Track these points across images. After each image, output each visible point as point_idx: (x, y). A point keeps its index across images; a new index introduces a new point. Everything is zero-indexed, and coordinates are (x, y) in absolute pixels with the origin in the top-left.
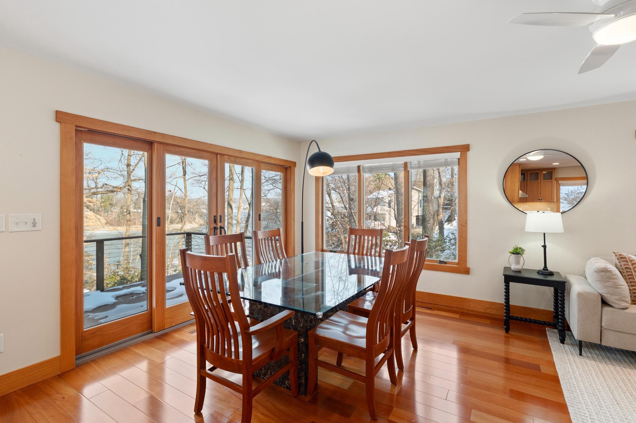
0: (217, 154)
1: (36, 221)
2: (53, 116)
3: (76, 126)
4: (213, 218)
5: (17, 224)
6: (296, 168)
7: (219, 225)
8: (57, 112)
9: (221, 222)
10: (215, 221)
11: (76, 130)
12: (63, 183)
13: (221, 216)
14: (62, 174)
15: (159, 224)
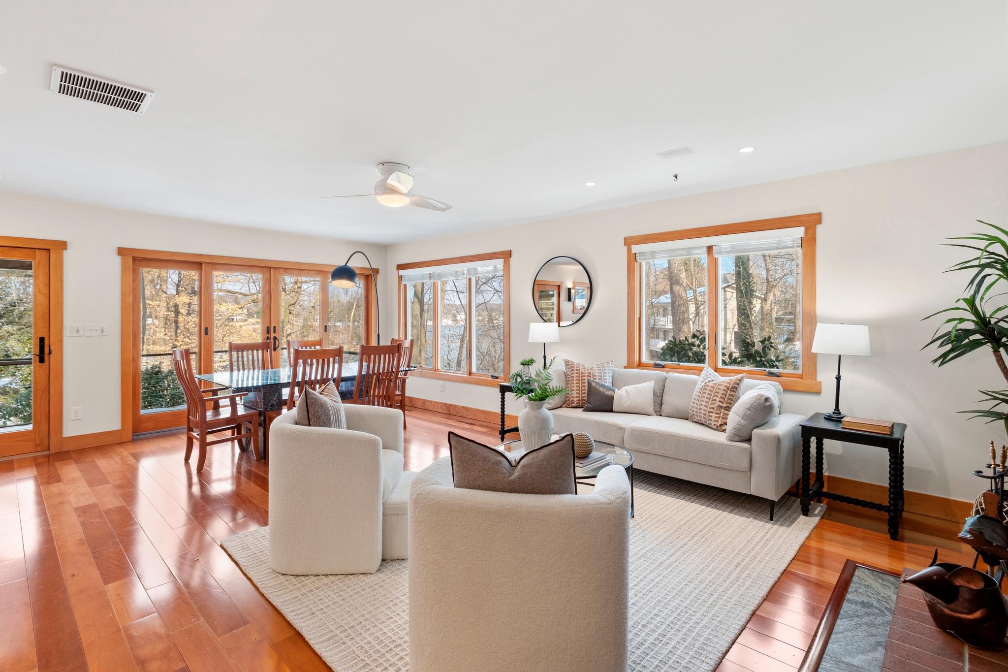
0: (270, 268)
1: (104, 329)
2: (116, 251)
3: (133, 257)
4: (266, 329)
5: (91, 330)
6: (378, 276)
7: (272, 335)
8: (119, 249)
9: (275, 332)
10: (268, 332)
11: (133, 259)
12: (123, 301)
13: (275, 327)
14: (123, 295)
15: (206, 333)
